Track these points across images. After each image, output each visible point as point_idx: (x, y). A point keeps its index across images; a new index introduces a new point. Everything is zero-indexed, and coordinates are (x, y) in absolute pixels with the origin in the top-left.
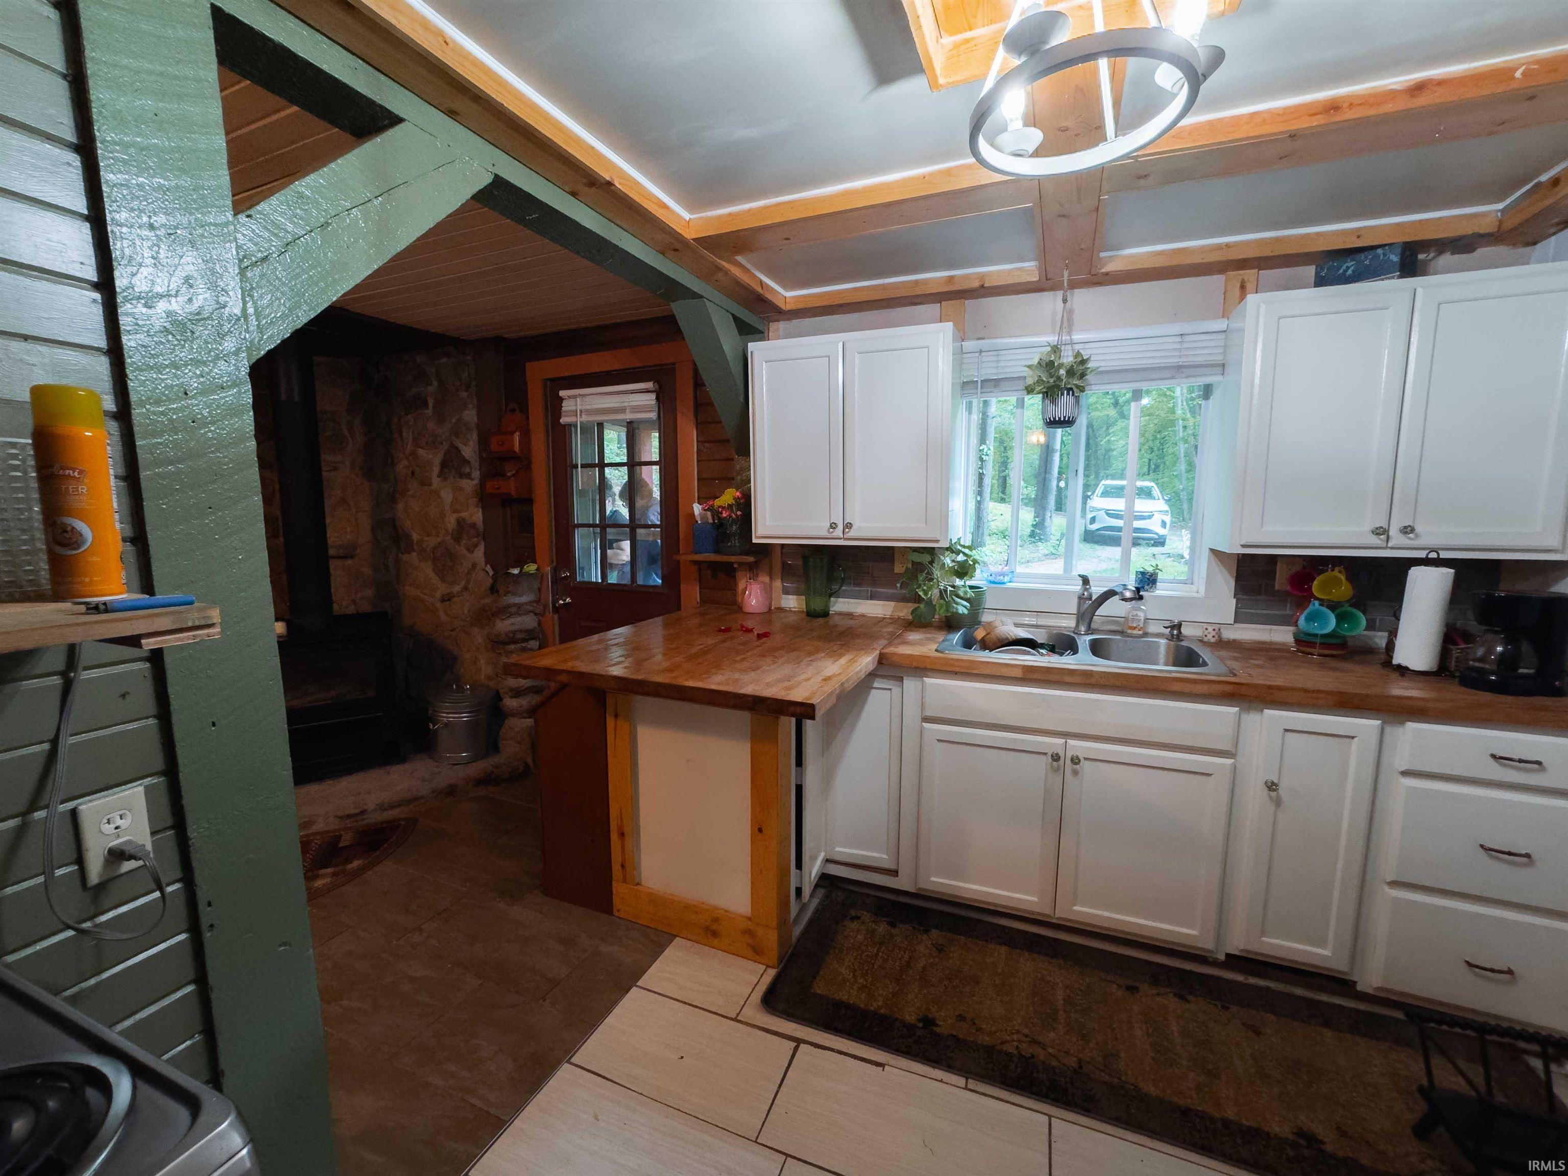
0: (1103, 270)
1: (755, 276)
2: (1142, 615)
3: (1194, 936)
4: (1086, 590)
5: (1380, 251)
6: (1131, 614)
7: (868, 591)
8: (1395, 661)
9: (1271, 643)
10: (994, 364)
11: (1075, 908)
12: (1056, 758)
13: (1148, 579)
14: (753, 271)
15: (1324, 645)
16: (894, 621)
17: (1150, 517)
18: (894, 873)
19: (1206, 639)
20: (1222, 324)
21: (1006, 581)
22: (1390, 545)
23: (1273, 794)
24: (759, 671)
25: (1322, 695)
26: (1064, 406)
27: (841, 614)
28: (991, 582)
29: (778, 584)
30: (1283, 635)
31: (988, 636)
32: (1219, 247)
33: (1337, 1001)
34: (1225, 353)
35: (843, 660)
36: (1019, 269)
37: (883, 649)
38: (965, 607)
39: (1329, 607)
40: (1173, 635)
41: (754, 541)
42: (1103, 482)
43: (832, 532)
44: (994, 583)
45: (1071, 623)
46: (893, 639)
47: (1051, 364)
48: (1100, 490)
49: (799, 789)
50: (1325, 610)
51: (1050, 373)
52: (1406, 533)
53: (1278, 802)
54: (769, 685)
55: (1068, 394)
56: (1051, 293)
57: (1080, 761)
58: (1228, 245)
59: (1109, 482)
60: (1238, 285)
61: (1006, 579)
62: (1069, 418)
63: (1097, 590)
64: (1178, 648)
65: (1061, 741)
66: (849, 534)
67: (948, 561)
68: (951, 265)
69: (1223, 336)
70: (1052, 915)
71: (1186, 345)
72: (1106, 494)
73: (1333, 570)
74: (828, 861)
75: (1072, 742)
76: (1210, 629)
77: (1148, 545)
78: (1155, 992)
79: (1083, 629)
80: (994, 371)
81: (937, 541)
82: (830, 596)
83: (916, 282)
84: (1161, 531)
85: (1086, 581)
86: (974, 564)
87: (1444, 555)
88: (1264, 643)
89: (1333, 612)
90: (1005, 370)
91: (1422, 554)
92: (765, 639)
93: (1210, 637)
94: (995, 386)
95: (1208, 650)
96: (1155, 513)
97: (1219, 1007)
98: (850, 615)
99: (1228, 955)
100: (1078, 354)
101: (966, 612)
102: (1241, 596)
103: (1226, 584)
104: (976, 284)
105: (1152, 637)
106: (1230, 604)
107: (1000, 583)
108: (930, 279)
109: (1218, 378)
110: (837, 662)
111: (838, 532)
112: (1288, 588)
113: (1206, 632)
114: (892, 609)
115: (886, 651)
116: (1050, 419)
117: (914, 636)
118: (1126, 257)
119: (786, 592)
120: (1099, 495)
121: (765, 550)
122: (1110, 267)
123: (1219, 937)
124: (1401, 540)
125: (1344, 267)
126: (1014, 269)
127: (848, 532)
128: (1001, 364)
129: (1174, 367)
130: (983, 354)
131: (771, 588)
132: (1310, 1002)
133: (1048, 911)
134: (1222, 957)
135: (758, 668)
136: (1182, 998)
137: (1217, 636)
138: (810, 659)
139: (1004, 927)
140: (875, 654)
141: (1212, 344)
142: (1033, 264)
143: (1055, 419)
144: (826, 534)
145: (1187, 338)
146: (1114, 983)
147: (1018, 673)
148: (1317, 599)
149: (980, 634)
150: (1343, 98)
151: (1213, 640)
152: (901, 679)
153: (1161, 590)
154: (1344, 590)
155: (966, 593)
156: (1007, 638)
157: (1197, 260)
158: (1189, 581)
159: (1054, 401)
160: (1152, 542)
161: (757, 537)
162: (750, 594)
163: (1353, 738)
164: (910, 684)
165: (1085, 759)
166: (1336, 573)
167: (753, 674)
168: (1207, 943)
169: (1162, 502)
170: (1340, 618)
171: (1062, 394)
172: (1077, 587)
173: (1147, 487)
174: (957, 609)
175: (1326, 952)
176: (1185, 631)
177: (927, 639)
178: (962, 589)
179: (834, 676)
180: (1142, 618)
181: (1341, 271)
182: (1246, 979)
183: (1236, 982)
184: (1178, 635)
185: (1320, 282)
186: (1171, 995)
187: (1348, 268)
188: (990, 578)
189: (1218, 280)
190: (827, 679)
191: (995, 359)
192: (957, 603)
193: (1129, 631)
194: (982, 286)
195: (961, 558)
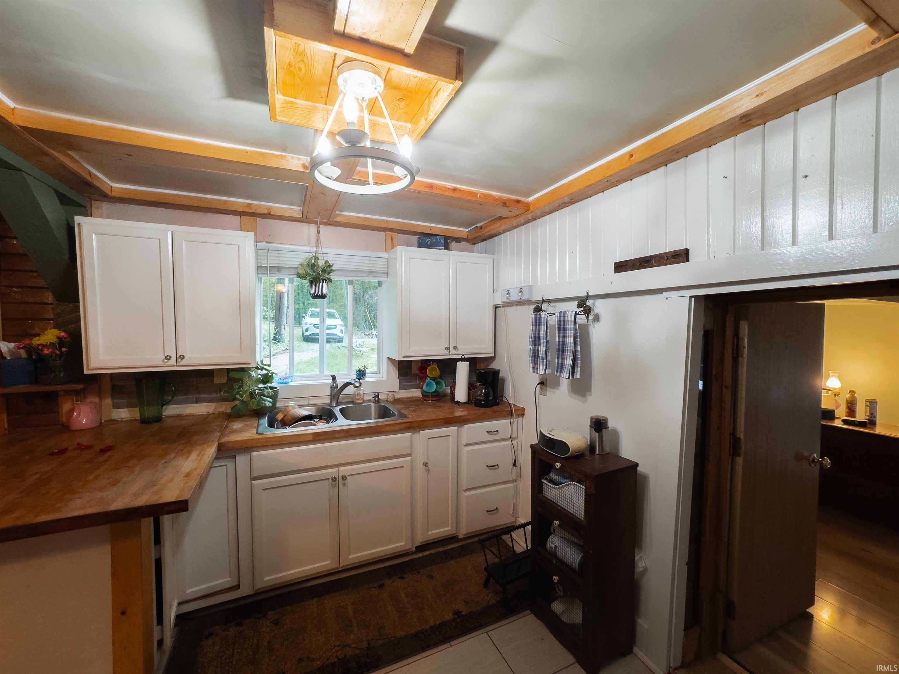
0: (335, 220)
1: (84, 168)
2: (361, 392)
3: (403, 545)
4: (334, 383)
5: (437, 237)
6: (357, 392)
7: (193, 398)
8: (456, 400)
9: (413, 397)
10: (277, 258)
11: (350, 557)
12: (334, 479)
13: (362, 373)
14: (82, 163)
15: (433, 396)
16: (217, 416)
17: (335, 328)
18: (238, 587)
19: (389, 400)
20: (385, 255)
21: (289, 381)
22: (450, 354)
23: (427, 468)
24: (120, 484)
25: (439, 421)
26: (321, 288)
27: (172, 416)
28: (280, 383)
29: (108, 401)
30: (417, 393)
31: (286, 417)
32: (384, 221)
33: (453, 546)
34: (388, 268)
35: (194, 456)
36: (291, 209)
37: (219, 440)
38: (270, 402)
39: (432, 380)
40: (376, 400)
41: (86, 372)
42: (310, 309)
43: (166, 362)
44: (282, 383)
45: (328, 401)
46: (223, 430)
47: (313, 265)
48: (309, 313)
49: (159, 563)
50: (432, 381)
51: (314, 271)
52: (455, 349)
53: (428, 471)
54: (136, 495)
55: (323, 282)
56: (307, 224)
57: (346, 477)
58: (387, 221)
59: (313, 309)
60: (390, 238)
61: (289, 380)
62: (324, 294)
63: (340, 382)
64: (380, 407)
65: (335, 470)
66: (181, 363)
67: (253, 374)
68: (249, 198)
69: (386, 260)
70: (339, 567)
71: (371, 262)
72: (312, 316)
73: (433, 364)
74: (180, 604)
75: (341, 469)
76: (390, 395)
77: (335, 342)
78: (391, 581)
79: (334, 404)
80: (278, 262)
81: (249, 364)
82: (163, 406)
83: (226, 201)
84: (341, 335)
85: (334, 378)
86: (272, 375)
87: (466, 356)
88: (410, 398)
89: (434, 382)
90: (283, 263)
91: (460, 357)
92: (109, 453)
93: (390, 398)
94: (278, 271)
95: (390, 405)
96: (337, 326)
97: (417, 573)
98: (179, 417)
99: (416, 547)
100: (327, 262)
101: (271, 405)
102: (400, 378)
103: (394, 373)
104: (266, 212)
105: (367, 403)
106: (396, 382)
107: (286, 383)
108: (235, 202)
109: (386, 279)
110: (189, 459)
111: (173, 361)
112: (418, 372)
113: (389, 396)
114: (213, 408)
115: (220, 441)
116: (314, 294)
117: (237, 425)
118: (346, 216)
119: (116, 406)
120: (309, 316)
121: (95, 378)
122: (338, 219)
123: (413, 541)
124: (453, 351)
125: (427, 240)
126: (289, 208)
127: (181, 362)
128: (281, 259)
129: (369, 272)
130: (270, 251)
131: (101, 407)
132: (445, 552)
133: (336, 565)
134: (414, 549)
135: (118, 481)
136: (402, 578)
137: (393, 398)
138: (163, 462)
139: (311, 586)
140: (215, 447)
141: (383, 263)
142: (299, 208)
143: (317, 294)
144: (162, 364)
145: (372, 259)
146: (373, 588)
147: (310, 438)
148: (429, 377)
149: (280, 416)
150: (435, 184)
151: (392, 400)
152: (235, 457)
153: (368, 379)
154: (437, 373)
155: (268, 393)
156: (298, 417)
157: (376, 225)
158: (378, 372)
159: (316, 285)
160: (337, 340)
161: (88, 369)
162: (79, 415)
163: (450, 436)
164: (242, 459)
165: (348, 475)
166: (434, 366)
167: (115, 489)
168: (409, 546)
169: (340, 320)
170: (437, 384)
171: (320, 282)
172: (330, 381)
173: (332, 312)
174: (265, 404)
175: (449, 528)
176: (381, 397)
177: (247, 425)
178: (266, 391)
179: (192, 471)
180: (362, 394)
181: (426, 242)
182: (423, 554)
183: (420, 558)
184: (378, 400)
185: (420, 245)
186: (398, 579)
187: (428, 241)
188: (280, 381)
189: (382, 234)
190: (187, 475)
191: (278, 255)
192: (265, 400)
193: (356, 401)
194: (270, 214)
195: (264, 372)
